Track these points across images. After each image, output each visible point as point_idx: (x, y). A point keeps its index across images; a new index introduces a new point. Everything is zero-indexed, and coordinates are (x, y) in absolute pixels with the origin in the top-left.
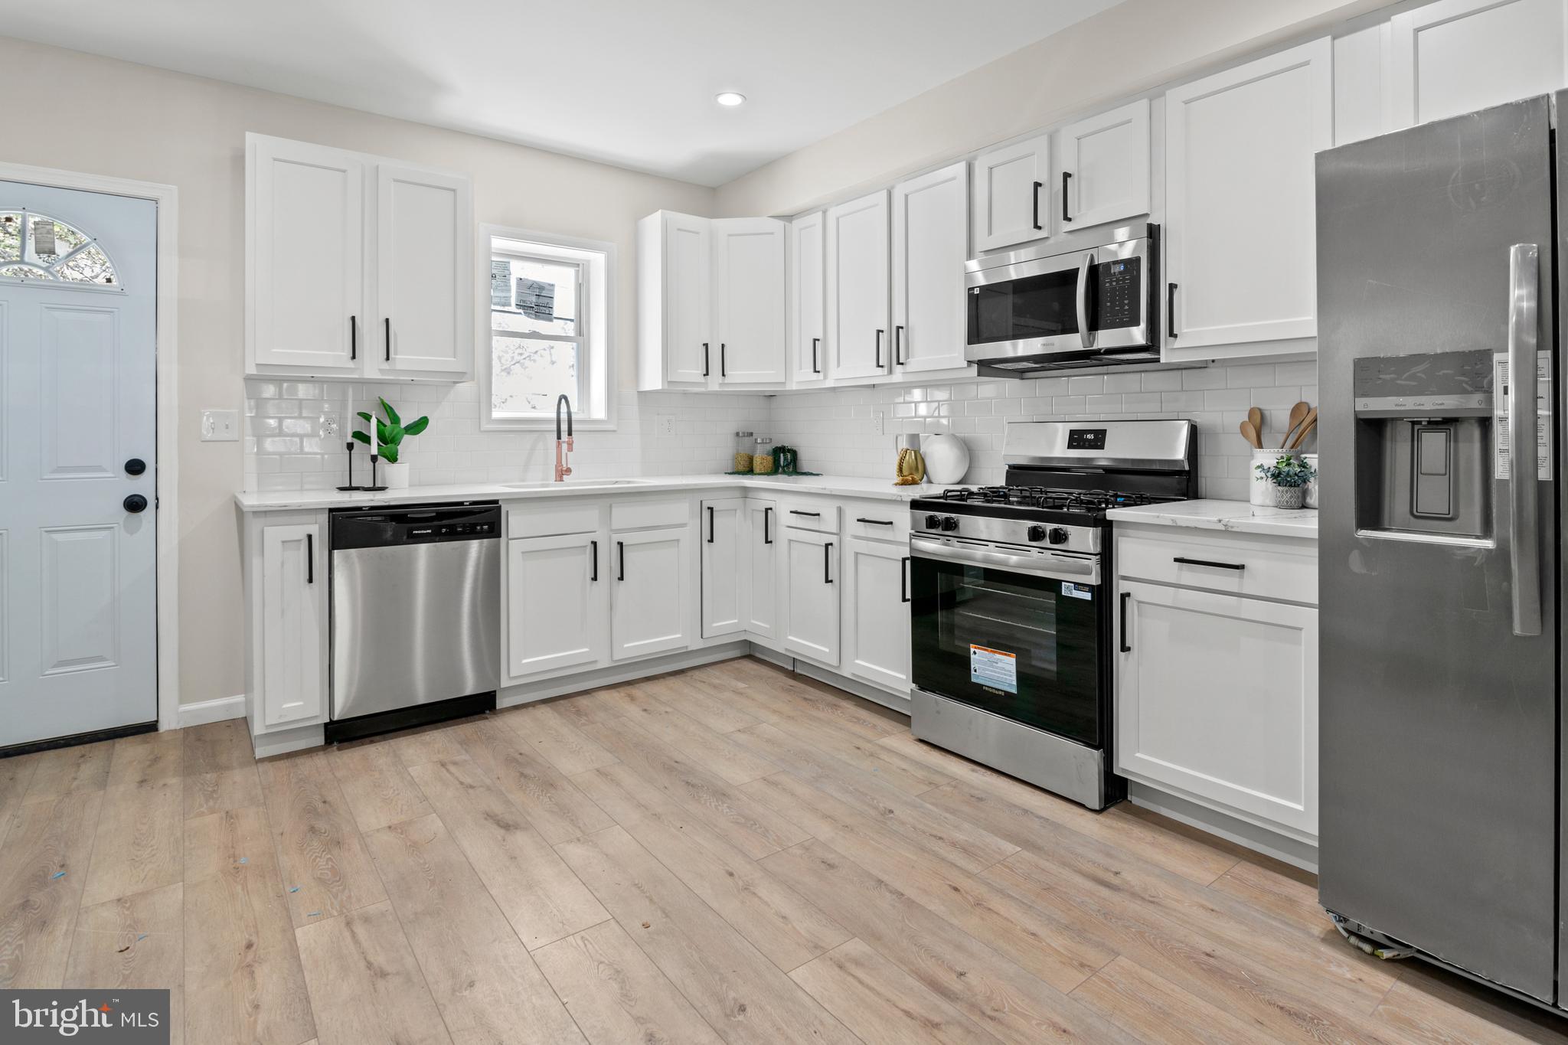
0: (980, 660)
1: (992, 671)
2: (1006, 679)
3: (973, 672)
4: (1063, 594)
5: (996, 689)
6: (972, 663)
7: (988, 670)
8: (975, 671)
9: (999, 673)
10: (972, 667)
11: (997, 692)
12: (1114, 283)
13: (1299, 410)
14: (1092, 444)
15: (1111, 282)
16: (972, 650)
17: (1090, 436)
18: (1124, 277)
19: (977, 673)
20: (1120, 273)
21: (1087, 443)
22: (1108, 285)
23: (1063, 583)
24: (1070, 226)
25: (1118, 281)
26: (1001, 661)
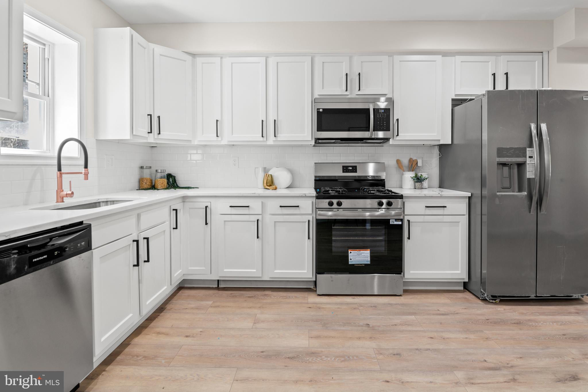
0: (353, 255)
1: (359, 258)
2: (365, 259)
3: (350, 260)
4: (391, 224)
5: (361, 264)
6: (349, 257)
7: (357, 258)
8: (351, 260)
9: (362, 258)
10: (349, 258)
11: (361, 265)
12: (380, 116)
13: (411, 160)
14: (352, 171)
15: (379, 115)
16: (349, 252)
17: (351, 168)
18: (384, 114)
19: (352, 260)
20: (383, 112)
21: (350, 171)
22: (378, 116)
23: (391, 220)
24: (359, 93)
25: (382, 115)
26: (363, 253)
